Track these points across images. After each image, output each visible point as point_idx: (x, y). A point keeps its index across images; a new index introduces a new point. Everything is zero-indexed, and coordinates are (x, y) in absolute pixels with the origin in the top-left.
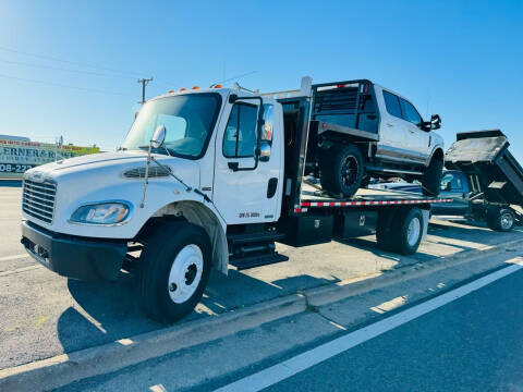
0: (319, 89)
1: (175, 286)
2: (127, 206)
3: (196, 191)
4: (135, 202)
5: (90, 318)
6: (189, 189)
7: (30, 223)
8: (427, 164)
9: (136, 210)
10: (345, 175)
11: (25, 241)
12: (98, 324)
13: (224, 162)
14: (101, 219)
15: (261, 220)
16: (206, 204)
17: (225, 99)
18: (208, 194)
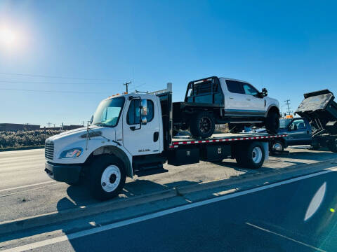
0: (195, 83)
1: (105, 184)
2: (81, 149)
3: (113, 141)
4: (84, 148)
5: (71, 200)
6: (109, 140)
7: (48, 162)
8: (266, 116)
9: (84, 151)
10: (203, 127)
11: (46, 170)
12: (74, 202)
13: (127, 127)
14: (71, 156)
15: (151, 152)
16: (118, 146)
17: (127, 99)
18: (120, 142)
